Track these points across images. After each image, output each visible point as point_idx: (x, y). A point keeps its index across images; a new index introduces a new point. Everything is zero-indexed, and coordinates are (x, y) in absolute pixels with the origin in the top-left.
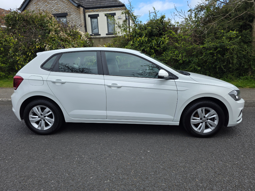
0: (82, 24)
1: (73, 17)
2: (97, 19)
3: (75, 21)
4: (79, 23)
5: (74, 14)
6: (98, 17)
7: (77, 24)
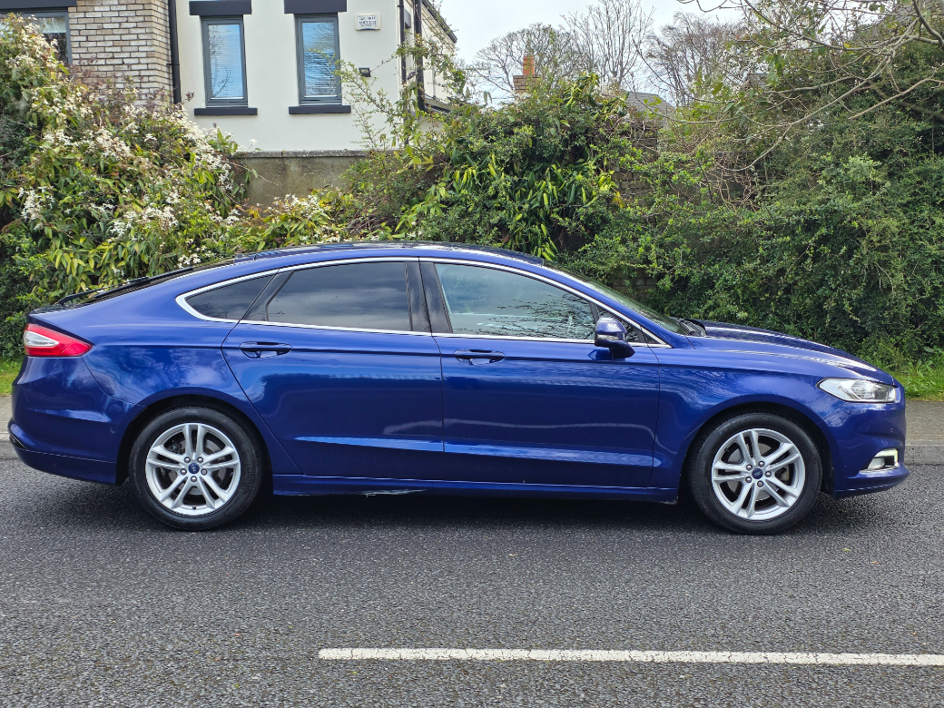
0: (157, 55)
1: (109, 14)
2: (234, 29)
3: (118, 38)
4: (141, 49)
6: (246, 17)
7: (127, 55)
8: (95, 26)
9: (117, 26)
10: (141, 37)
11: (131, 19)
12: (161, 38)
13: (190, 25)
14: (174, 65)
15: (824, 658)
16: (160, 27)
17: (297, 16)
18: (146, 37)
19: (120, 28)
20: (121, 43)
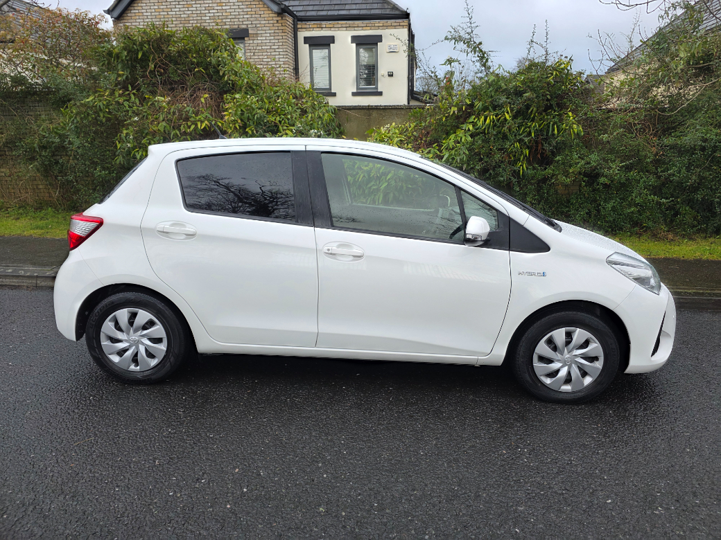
0: (288, 63)
1: (265, 41)
2: (327, 51)
3: (269, 54)
5: (268, 35)
6: (331, 45)
7: (274, 63)
8: (258, 48)
10: (281, 53)
11: (276, 44)
13: (304, 49)
14: (296, 69)
16: (290, 49)
17: (357, 45)
18: (283, 53)
19: (270, 49)
20: (271, 57)
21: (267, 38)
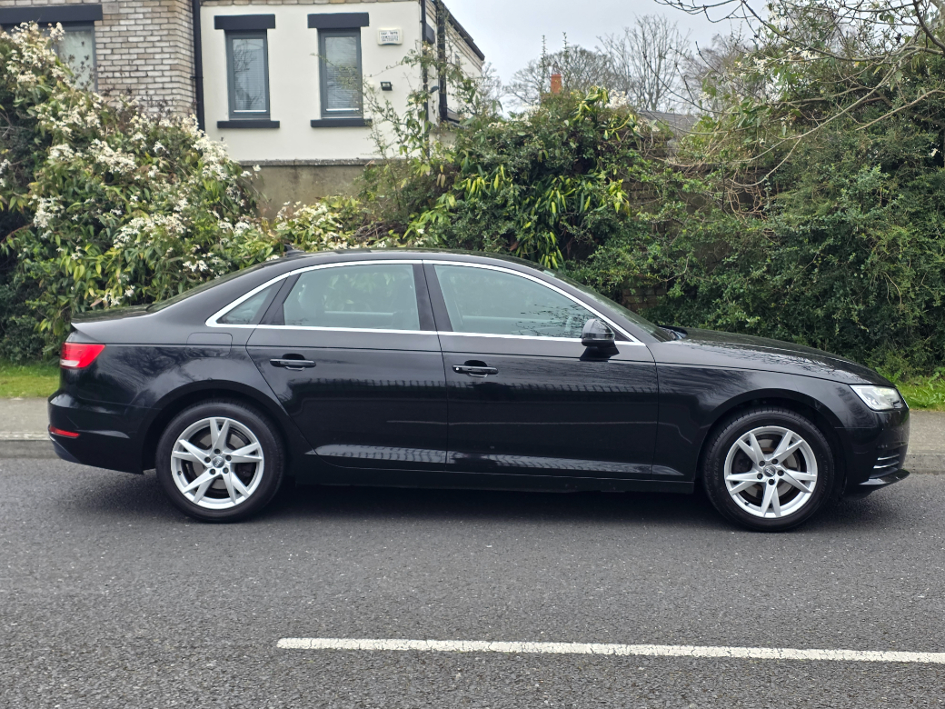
0: (181, 68)
1: (134, 28)
2: (260, 42)
3: (142, 51)
4: (165, 62)
5: (141, 16)
6: (269, 31)
7: (151, 68)
8: (120, 40)
9: (142, 39)
10: (165, 50)
11: (155, 33)
12: (186, 52)
13: (214, 41)
14: (197, 79)
15: (788, 653)
16: (184, 41)
17: (320, 31)
18: (170, 50)
19: (145, 41)
20: (146, 56)
21: (139, 22)
